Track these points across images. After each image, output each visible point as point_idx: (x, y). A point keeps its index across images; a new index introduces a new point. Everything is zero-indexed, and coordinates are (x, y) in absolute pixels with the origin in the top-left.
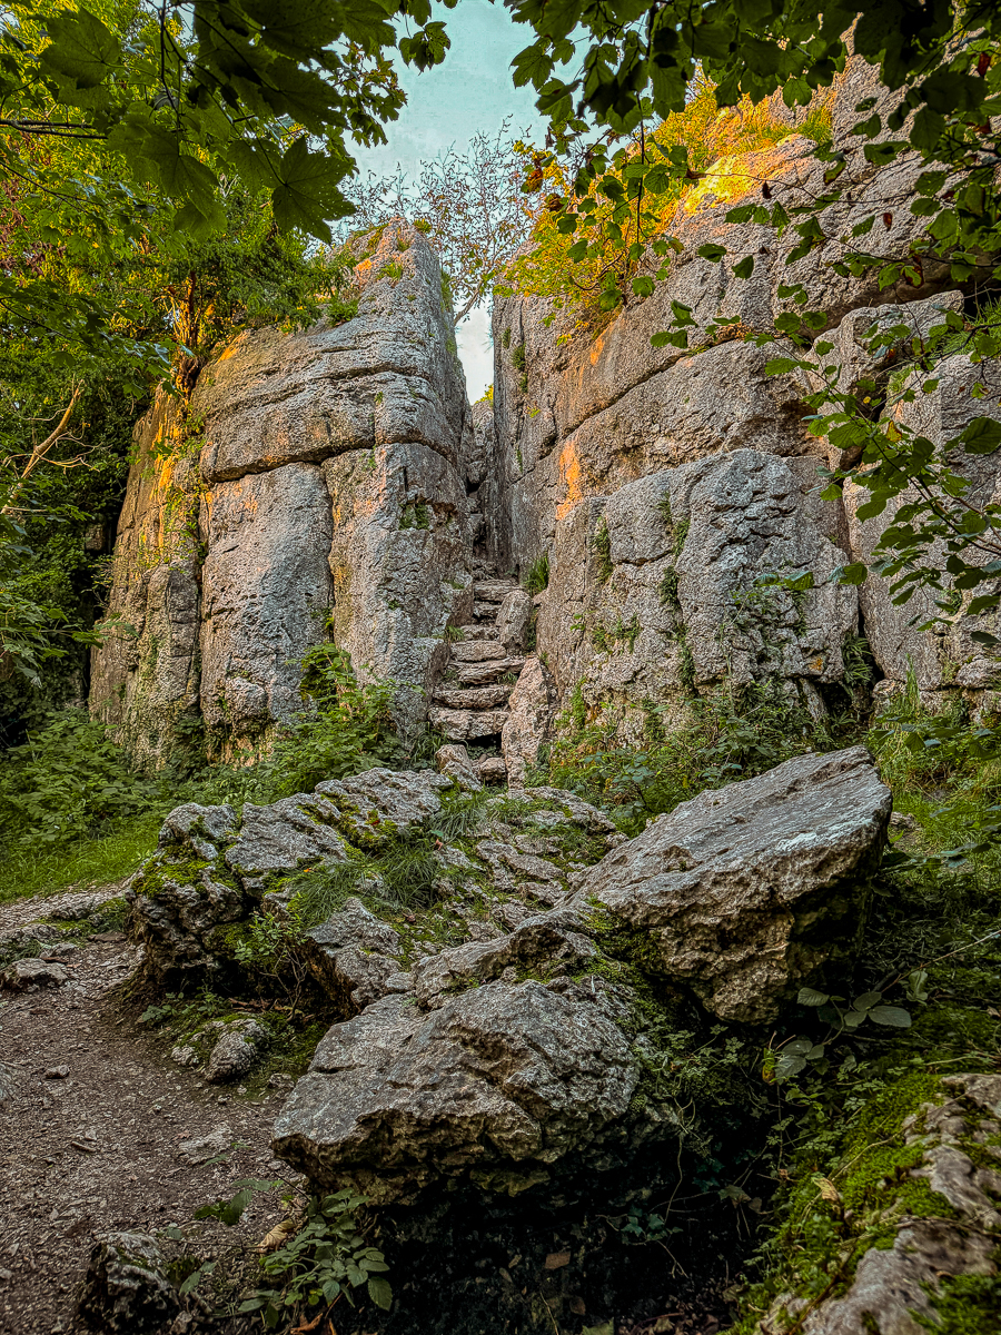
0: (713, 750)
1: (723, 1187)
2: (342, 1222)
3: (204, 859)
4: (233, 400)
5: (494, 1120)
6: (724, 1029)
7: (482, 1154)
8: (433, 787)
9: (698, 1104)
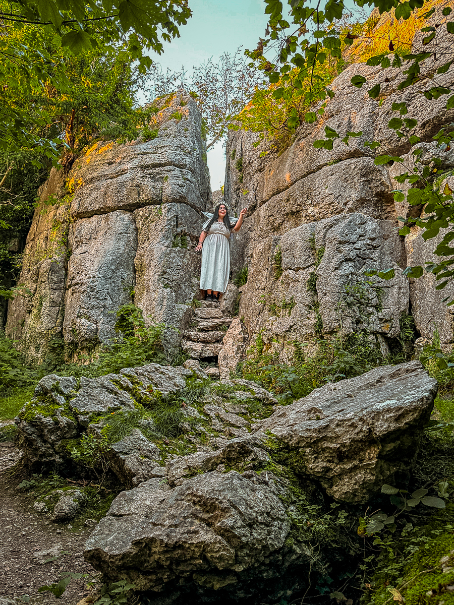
0: (331, 367)
1: (332, 592)
2: (120, 598)
3: (58, 404)
4: (91, 176)
5: (209, 546)
6: (338, 505)
7: (200, 564)
8: (182, 375)
9: (321, 545)
